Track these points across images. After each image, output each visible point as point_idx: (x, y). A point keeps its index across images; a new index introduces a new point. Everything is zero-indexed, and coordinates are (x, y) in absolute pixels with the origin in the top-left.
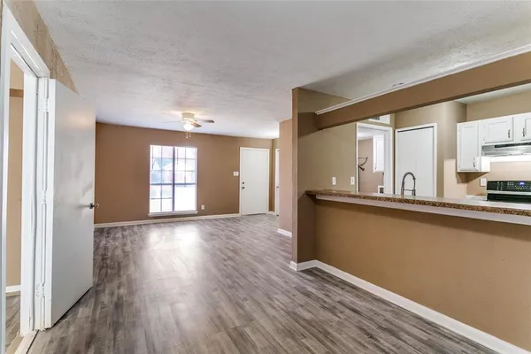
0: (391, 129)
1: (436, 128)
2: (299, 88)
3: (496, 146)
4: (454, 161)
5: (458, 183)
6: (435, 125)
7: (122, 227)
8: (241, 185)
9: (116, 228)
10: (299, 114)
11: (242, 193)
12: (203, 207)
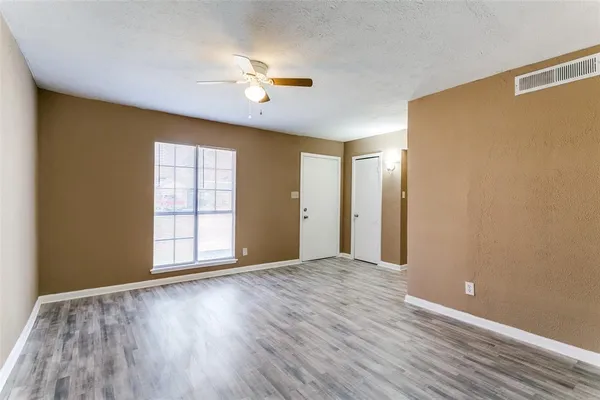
7: (100, 300)
8: (302, 214)
9: (87, 302)
11: (304, 226)
12: (245, 252)
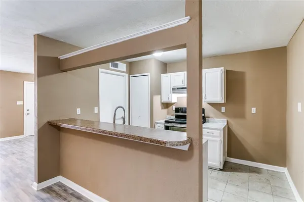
0: (127, 75)
1: (149, 76)
2: (38, 34)
3: (178, 89)
4: (160, 96)
5: (162, 109)
6: (149, 74)
10: (38, 57)
